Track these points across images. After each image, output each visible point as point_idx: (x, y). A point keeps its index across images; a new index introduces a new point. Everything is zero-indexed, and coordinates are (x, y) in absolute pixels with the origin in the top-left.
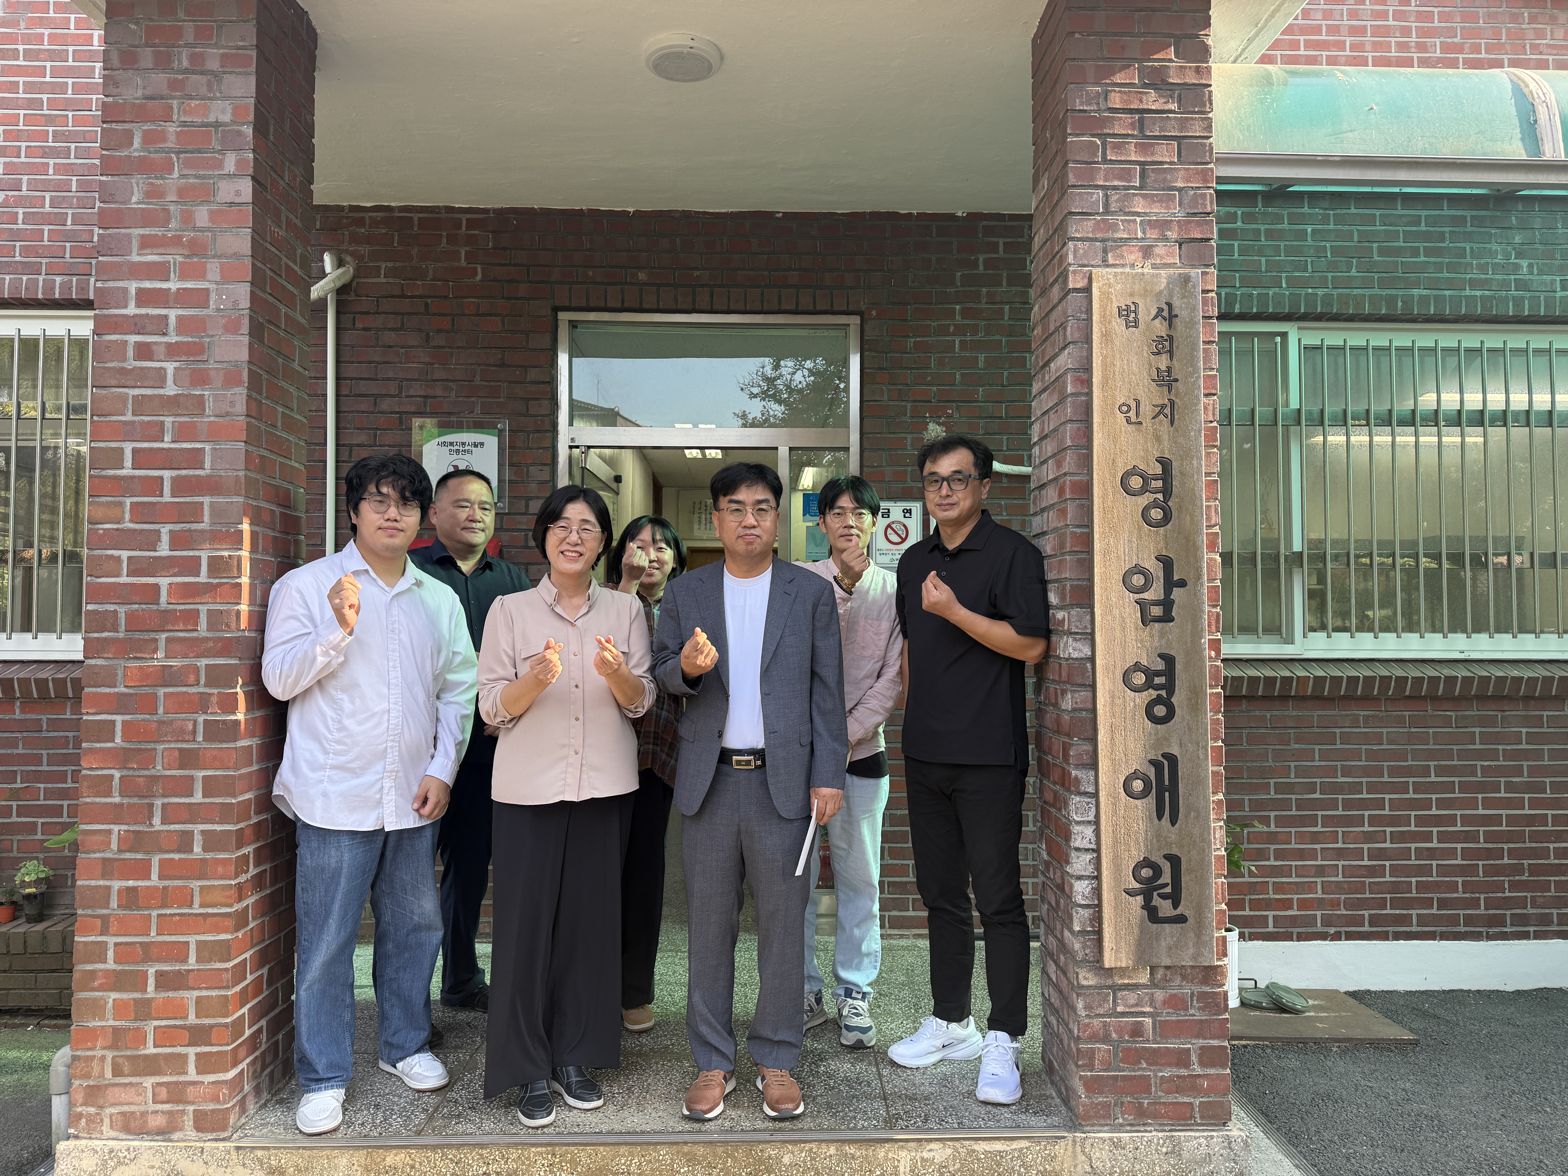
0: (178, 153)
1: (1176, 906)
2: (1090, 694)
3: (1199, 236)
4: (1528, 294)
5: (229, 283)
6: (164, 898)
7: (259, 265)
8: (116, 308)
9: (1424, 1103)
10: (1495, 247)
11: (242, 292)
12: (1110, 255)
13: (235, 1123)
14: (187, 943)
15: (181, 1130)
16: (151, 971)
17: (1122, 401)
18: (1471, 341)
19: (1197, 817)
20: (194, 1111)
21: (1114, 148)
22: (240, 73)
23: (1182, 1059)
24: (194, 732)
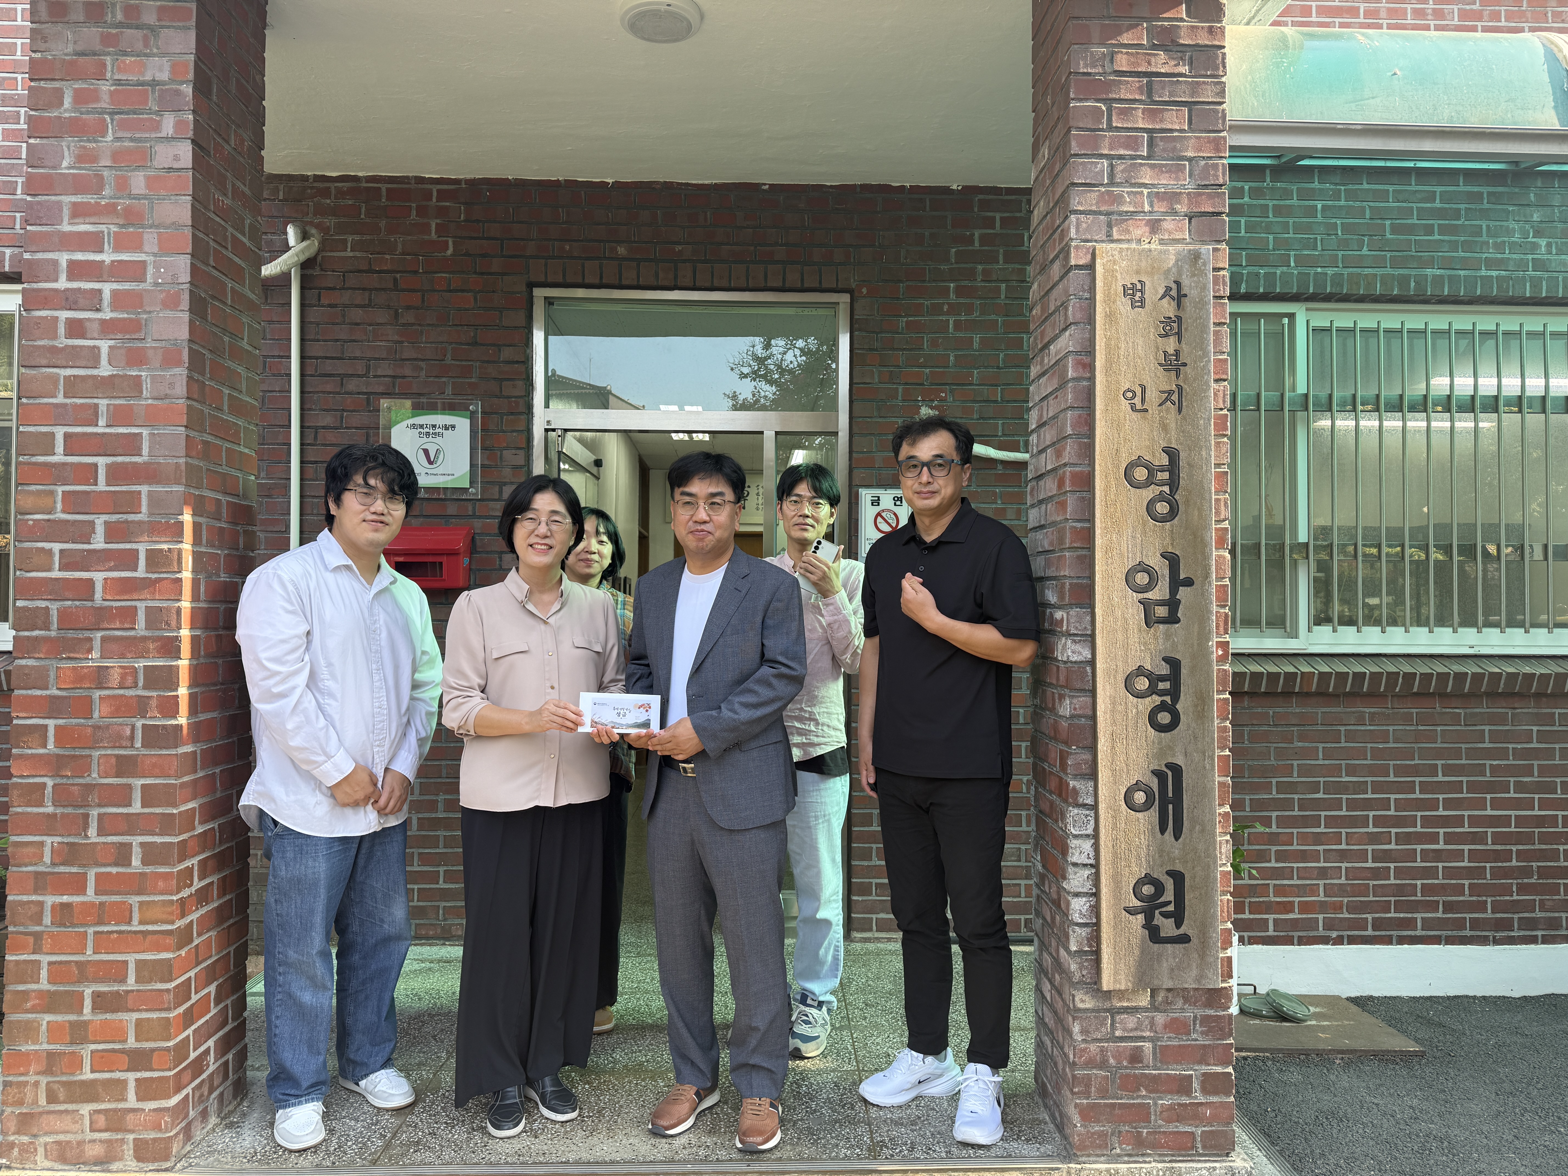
0: (112, 114)
1: (1178, 925)
2: (1089, 700)
3: (1211, 210)
4: (1546, 275)
5: (167, 254)
6: (100, 914)
7: (201, 235)
8: (46, 281)
9: (1432, 1122)
10: (1512, 225)
11: (182, 265)
12: (1115, 229)
13: (178, 1152)
14: (126, 963)
15: (121, 1159)
16: (88, 992)
17: (1127, 386)
18: (1486, 323)
19: (1203, 831)
20: (135, 1139)
21: (1121, 114)
22: (179, 28)
23: (1183, 1086)
24: (132, 738)
